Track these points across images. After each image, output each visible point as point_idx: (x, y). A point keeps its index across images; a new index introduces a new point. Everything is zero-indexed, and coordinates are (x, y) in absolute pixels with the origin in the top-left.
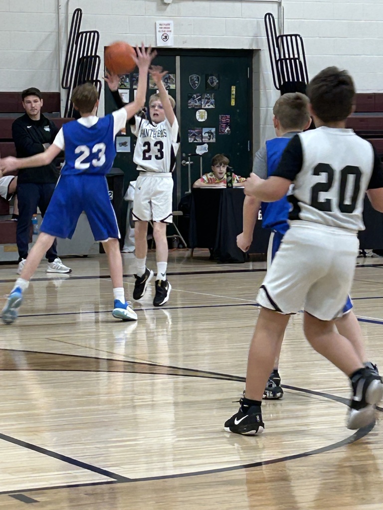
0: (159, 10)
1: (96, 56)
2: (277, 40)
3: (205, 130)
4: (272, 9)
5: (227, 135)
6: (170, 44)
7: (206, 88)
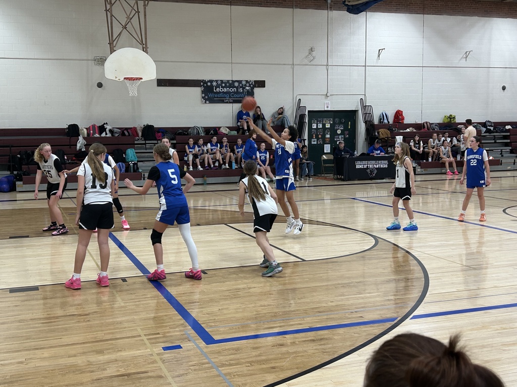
0: (325, 98)
1: (305, 114)
2: (364, 107)
3: (340, 136)
4: (363, 97)
5: (347, 138)
6: (329, 109)
7: (341, 123)
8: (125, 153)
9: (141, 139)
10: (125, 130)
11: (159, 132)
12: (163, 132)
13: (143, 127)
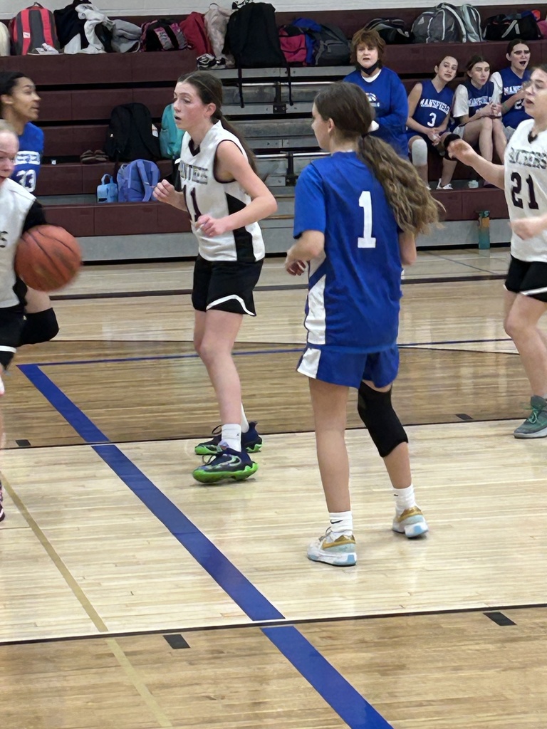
8: (158, 121)
9: (223, 62)
10: (157, 26)
11: (292, 32)
12: (309, 33)
13: (231, 11)
